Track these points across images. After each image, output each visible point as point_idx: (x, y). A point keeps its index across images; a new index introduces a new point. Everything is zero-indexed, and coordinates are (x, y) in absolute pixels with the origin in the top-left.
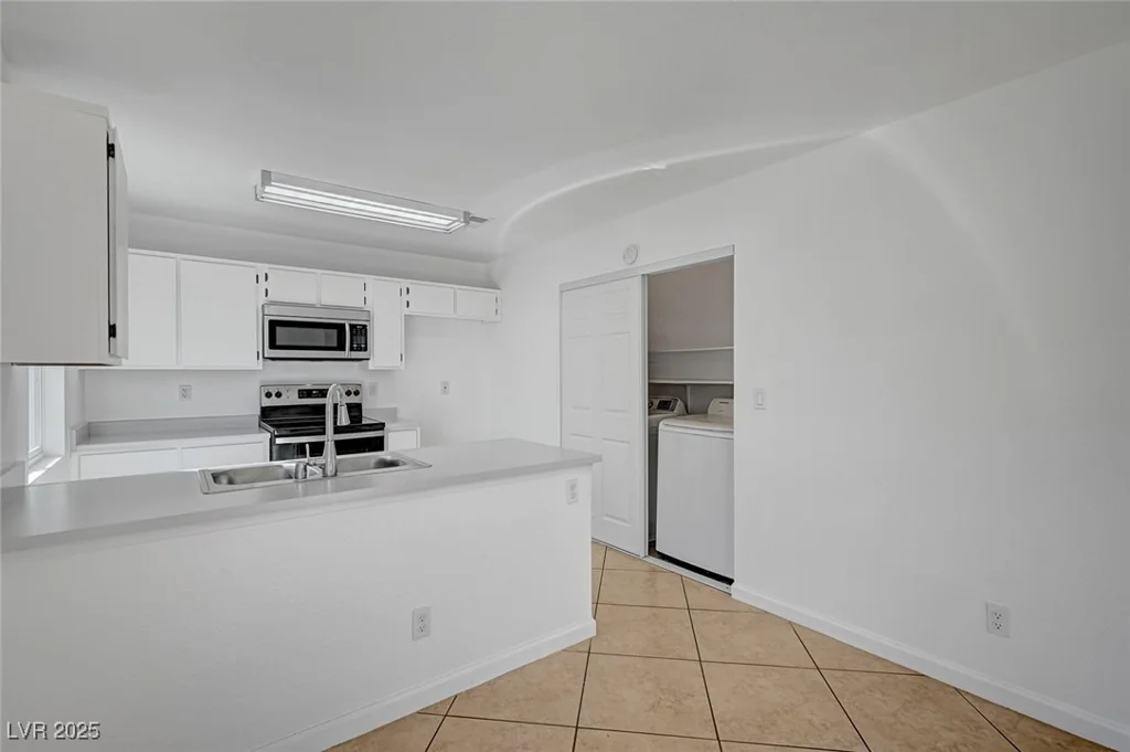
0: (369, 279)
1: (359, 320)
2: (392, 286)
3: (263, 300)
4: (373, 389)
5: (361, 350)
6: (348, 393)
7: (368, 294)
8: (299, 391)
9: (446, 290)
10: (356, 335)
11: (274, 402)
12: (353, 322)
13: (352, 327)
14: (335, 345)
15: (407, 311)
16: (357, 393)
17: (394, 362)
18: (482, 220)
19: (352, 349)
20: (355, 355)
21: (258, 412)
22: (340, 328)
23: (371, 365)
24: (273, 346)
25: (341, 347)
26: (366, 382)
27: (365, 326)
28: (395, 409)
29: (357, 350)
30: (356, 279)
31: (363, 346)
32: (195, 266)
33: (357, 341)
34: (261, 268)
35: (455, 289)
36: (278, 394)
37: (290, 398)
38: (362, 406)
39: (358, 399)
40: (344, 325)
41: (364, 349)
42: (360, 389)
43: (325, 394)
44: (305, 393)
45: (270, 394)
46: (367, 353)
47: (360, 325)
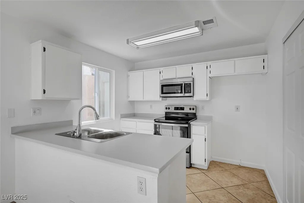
0: (194, 65)
1: (188, 81)
2: (203, 65)
3: (161, 79)
4: (203, 108)
6: (190, 109)
8: (175, 107)
9: (230, 62)
10: (187, 87)
11: (168, 111)
12: (186, 83)
14: (180, 91)
15: (210, 75)
17: (204, 97)
18: (211, 21)
20: (187, 95)
21: (165, 114)
23: (195, 98)
24: (162, 93)
26: (200, 105)
27: (190, 84)
28: (212, 116)
29: (187, 93)
30: (189, 66)
31: (190, 91)
32: (147, 72)
33: (187, 89)
34: (162, 69)
35: (235, 61)
36: (169, 108)
37: (172, 110)
38: (197, 114)
39: (194, 111)
40: (182, 84)
41: (190, 92)
42: (195, 108)
43: (182, 109)
44: (176, 108)
45: (166, 108)
46: (191, 94)
47: (188, 83)
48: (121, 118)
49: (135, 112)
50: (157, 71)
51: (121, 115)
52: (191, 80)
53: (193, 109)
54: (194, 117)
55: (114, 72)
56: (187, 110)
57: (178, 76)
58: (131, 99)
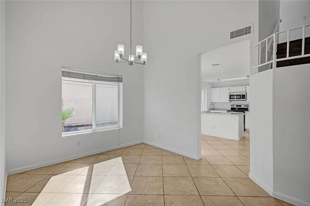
0: (247, 86)
1: (244, 93)
3: (229, 92)
6: (245, 106)
7: (247, 89)
11: (232, 107)
13: (242, 95)
19: (242, 99)
20: (243, 100)
22: (240, 95)
23: (247, 101)
24: (230, 99)
25: (240, 99)
26: (249, 104)
27: (245, 95)
30: (244, 87)
32: (221, 89)
34: (230, 88)
36: (233, 106)
37: (235, 107)
38: (248, 109)
39: (246, 107)
41: (245, 99)
42: (247, 105)
43: (241, 106)
44: (237, 106)
45: (232, 106)
46: (245, 100)
50: (227, 88)
52: (246, 93)
53: (246, 106)
54: (247, 109)
55: (206, 89)
56: (243, 107)
57: (238, 91)
58: (212, 101)
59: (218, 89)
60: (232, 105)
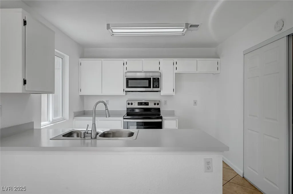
0: (161, 60)
1: (156, 75)
2: (170, 61)
3: (125, 71)
4: (166, 102)
5: (157, 88)
6: (155, 104)
7: (161, 66)
8: (138, 103)
9: (193, 61)
10: (155, 82)
11: (130, 106)
12: (154, 77)
14: (148, 86)
15: (176, 71)
16: (158, 104)
17: (171, 93)
18: (197, 26)
19: (153, 87)
21: (126, 110)
22: (149, 79)
23: (162, 93)
24: (127, 86)
25: (150, 87)
26: (163, 100)
27: (158, 78)
28: (174, 110)
29: (156, 88)
30: (156, 61)
31: (158, 86)
32: (106, 62)
33: (156, 84)
34: (125, 60)
35: (197, 60)
36: (132, 104)
37: (135, 105)
38: (161, 109)
39: (158, 107)
40: (151, 78)
43: (147, 104)
44: (140, 104)
45: (129, 104)
46: (159, 89)
47: (156, 78)
48: (75, 117)
49: (85, 110)
50: (120, 62)
51: (75, 113)
52: (159, 74)
55: (67, 58)
56: (151, 106)
58: (82, 93)
59: (97, 62)
60: (130, 102)
